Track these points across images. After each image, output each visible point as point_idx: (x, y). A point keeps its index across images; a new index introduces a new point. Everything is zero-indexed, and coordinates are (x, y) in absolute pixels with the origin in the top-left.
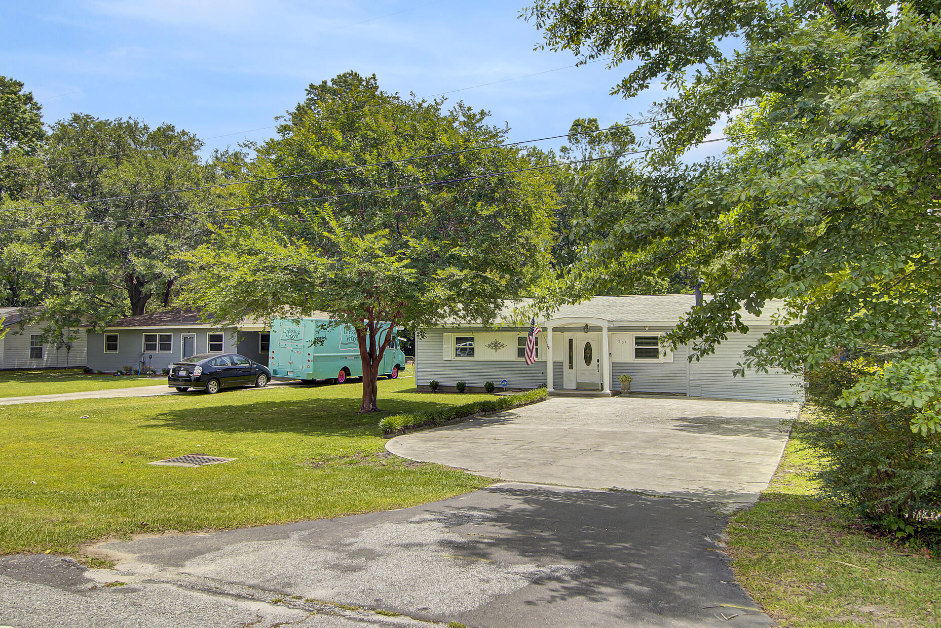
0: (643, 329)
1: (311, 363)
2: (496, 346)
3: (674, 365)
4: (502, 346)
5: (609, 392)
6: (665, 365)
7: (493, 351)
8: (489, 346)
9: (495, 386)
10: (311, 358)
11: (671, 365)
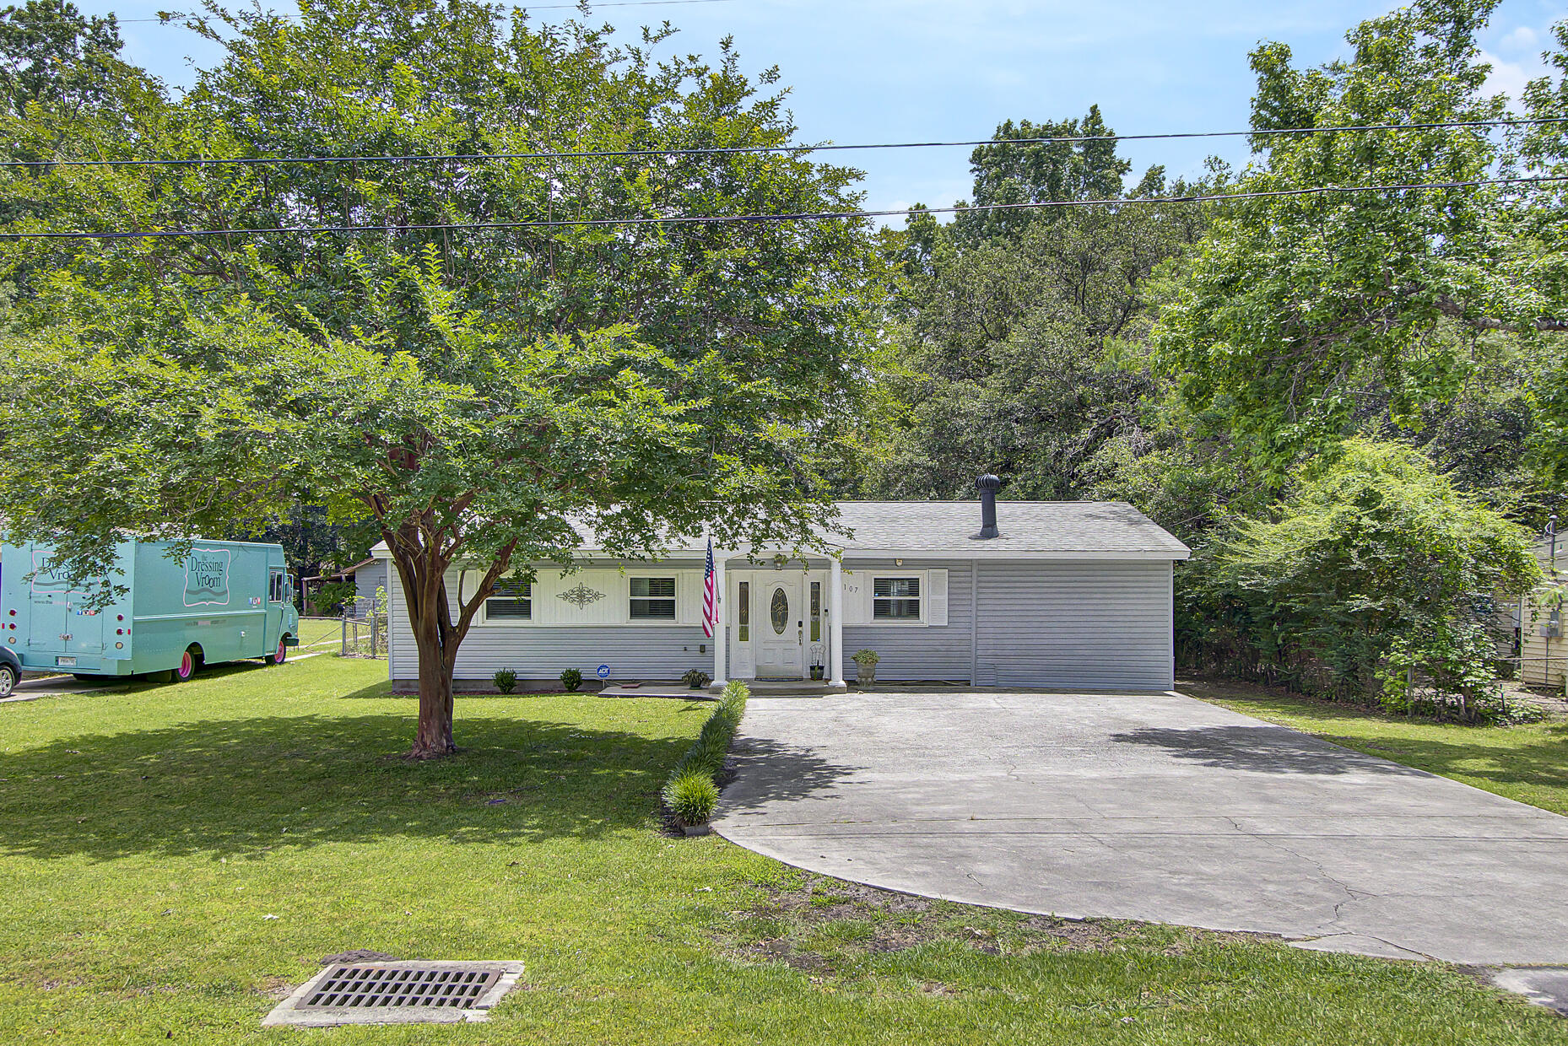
0: (891, 563)
1: (126, 639)
2: (581, 596)
3: (947, 631)
4: (597, 596)
5: (842, 683)
6: (932, 631)
7: (575, 606)
8: (566, 596)
9: (584, 676)
10: (126, 625)
11: (943, 631)
